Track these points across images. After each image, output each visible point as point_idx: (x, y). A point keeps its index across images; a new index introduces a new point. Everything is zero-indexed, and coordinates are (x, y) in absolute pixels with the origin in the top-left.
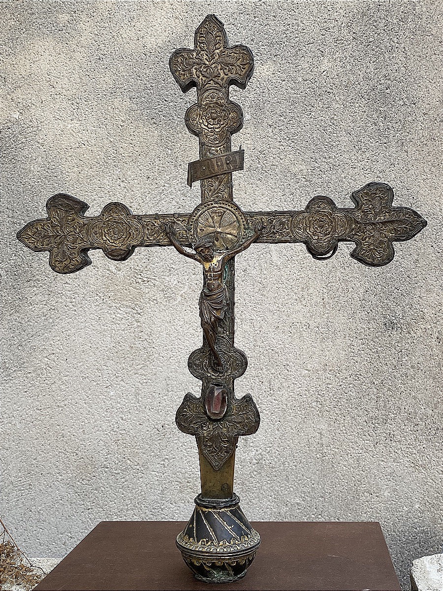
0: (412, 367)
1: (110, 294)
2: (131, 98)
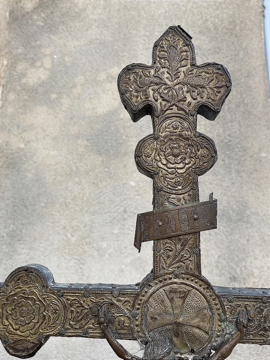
1: (67, 251)
2: (87, 140)
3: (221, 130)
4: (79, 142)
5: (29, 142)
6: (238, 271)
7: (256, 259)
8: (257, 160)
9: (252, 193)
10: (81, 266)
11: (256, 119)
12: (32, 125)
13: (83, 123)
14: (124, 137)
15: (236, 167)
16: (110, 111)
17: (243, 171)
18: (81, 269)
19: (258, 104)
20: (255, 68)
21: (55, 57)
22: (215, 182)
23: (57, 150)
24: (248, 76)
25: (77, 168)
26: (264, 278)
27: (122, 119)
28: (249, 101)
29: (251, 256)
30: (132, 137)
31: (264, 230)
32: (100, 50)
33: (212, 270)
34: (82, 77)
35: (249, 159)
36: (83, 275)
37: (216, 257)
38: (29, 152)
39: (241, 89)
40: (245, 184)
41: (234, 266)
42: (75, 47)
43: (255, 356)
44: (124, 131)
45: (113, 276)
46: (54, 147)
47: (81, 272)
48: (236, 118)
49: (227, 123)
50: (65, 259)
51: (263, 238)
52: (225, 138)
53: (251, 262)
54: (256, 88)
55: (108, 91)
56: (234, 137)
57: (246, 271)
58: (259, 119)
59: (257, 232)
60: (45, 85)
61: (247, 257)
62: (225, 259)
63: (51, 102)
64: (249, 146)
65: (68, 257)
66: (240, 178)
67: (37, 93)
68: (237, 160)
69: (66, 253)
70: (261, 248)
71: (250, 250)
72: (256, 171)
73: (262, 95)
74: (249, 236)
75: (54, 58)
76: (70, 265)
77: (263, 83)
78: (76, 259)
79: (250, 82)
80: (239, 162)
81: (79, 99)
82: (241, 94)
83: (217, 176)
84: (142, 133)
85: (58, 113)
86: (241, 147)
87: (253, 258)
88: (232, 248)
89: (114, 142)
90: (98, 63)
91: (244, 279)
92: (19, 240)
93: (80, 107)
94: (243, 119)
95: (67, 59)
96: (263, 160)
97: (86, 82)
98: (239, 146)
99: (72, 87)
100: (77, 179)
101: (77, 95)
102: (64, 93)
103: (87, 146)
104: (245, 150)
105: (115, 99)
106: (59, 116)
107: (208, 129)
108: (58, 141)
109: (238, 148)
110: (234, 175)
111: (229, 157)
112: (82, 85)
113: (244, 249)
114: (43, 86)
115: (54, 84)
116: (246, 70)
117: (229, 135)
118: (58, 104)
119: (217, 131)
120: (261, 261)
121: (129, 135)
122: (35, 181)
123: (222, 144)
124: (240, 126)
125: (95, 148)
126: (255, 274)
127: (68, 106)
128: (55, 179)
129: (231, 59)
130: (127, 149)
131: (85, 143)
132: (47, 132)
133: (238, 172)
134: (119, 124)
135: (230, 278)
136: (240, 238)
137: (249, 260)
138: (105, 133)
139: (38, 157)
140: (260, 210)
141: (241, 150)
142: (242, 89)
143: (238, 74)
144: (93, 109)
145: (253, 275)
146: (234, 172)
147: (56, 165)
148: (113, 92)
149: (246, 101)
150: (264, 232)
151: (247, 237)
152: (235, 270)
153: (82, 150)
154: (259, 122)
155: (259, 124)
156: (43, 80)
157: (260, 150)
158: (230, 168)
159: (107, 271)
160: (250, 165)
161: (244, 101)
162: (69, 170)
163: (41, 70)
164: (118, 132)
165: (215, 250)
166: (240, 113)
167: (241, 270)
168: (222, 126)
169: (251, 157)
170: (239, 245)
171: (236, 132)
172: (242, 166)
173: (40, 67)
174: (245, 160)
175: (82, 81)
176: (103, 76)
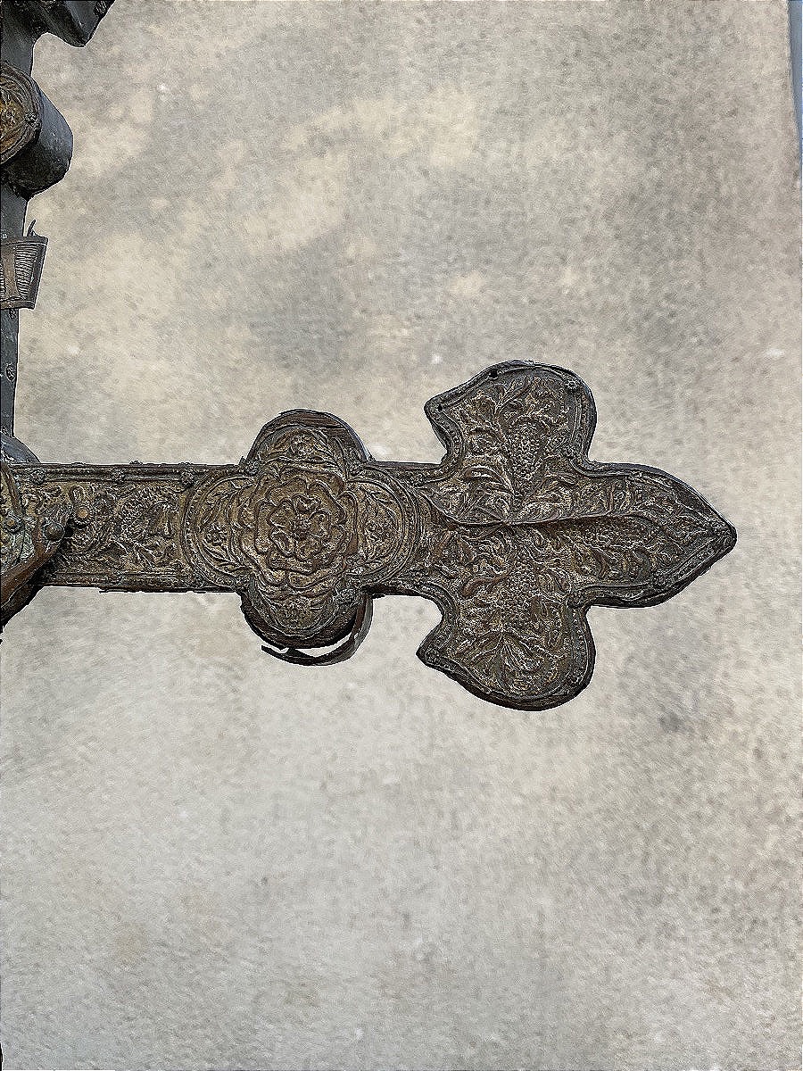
0: (711, 802)
1: (196, 642)
2: (252, 326)
3: (646, 282)
4: (230, 332)
5: (91, 338)
6: (687, 702)
7: (741, 665)
8: (753, 369)
9: (734, 470)
10: (234, 683)
11: (756, 244)
12: (101, 289)
13: (240, 277)
14: (357, 313)
15: (689, 392)
16: (318, 240)
17: (711, 403)
18: (235, 691)
19: (764, 198)
20: (756, 86)
21: (163, 88)
22: (622, 440)
23: (169, 359)
24: (734, 113)
25: (223, 408)
26: (765, 721)
27: (351, 262)
28: (735, 191)
29: (727, 657)
30: (379, 313)
31: (770, 580)
32: (290, 59)
33: (608, 697)
34: (239, 144)
35: (729, 368)
36: (240, 709)
37: (621, 658)
38: (93, 367)
39: (711, 153)
40: (714, 444)
41: (675, 686)
42: (218, 56)
43: (730, 944)
44: (358, 296)
45: (324, 713)
46: (160, 349)
47: (235, 701)
48: (691, 243)
49: (663, 260)
50: (192, 665)
51: (767, 604)
52: (657, 305)
53: (726, 675)
54: (757, 147)
55: (313, 179)
56: (684, 301)
57: (709, 702)
58: (763, 243)
59: (747, 586)
60: (134, 173)
61: (716, 659)
62: (646, 667)
63: (153, 222)
64: (729, 326)
65: (199, 660)
66: (699, 427)
67: (114, 198)
68: (692, 370)
69: (192, 648)
70: (757, 633)
71: (726, 638)
72: (750, 402)
73: (775, 170)
74: (723, 599)
75: (159, 93)
76: (205, 680)
77: (780, 132)
78: (220, 665)
79: (741, 131)
80: (698, 378)
81: (230, 207)
82: (711, 170)
83: (629, 421)
84: (409, 300)
85: (171, 253)
86: (706, 333)
87: (732, 662)
88: (670, 632)
89: (328, 331)
90: (284, 99)
91: (705, 723)
92: (66, 614)
93: (232, 232)
94: (713, 245)
95: (196, 92)
96: (774, 369)
97: (252, 158)
98: (700, 329)
99: (210, 176)
100: (222, 441)
101: (223, 197)
102: (188, 194)
103: (253, 344)
104: (718, 342)
105: (332, 204)
106: (175, 260)
107: (606, 281)
108: (170, 334)
109: (695, 334)
110: (680, 416)
111: (667, 364)
112: (238, 167)
113: (706, 637)
114: (130, 178)
115: (159, 168)
116: (727, 94)
117: (668, 297)
118: (172, 226)
119: (632, 285)
120: (758, 672)
121: (373, 308)
122: (110, 447)
123: (646, 325)
124: (704, 267)
125: (274, 347)
126: (738, 711)
127: (200, 230)
128: (162, 441)
129: (681, 63)
130: (364, 348)
131: (246, 333)
132: (142, 310)
133: (694, 407)
134: (345, 276)
135: (662, 721)
136: (696, 603)
137: (721, 669)
138: (304, 305)
139: (116, 381)
140: (757, 521)
141: (706, 341)
142: (714, 154)
143: (702, 108)
144: (270, 237)
145: (730, 713)
146: (681, 407)
147: (165, 401)
148: (326, 184)
149: (724, 190)
150: (769, 586)
151: (717, 603)
152: (678, 698)
153: (237, 355)
154: (763, 253)
155: (765, 260)
156: (130, 159)
157: (765, 339)
158: (669, 396)
159: (307, 698)
160: (732, 384)
161: (717, 190)
162: (200, 414)
163: (124, 128)
164: (340, 299)
165: (619, 640)
166: (706, 229)
167: (696, 700)
168: (648, 268)
169: (736, 359)
170: (692, 623)
171: (690, 287)
172: (708, 390)
173: (121, 120)
174: (716, 371)
175: (239, 156)
176: (298, 137)
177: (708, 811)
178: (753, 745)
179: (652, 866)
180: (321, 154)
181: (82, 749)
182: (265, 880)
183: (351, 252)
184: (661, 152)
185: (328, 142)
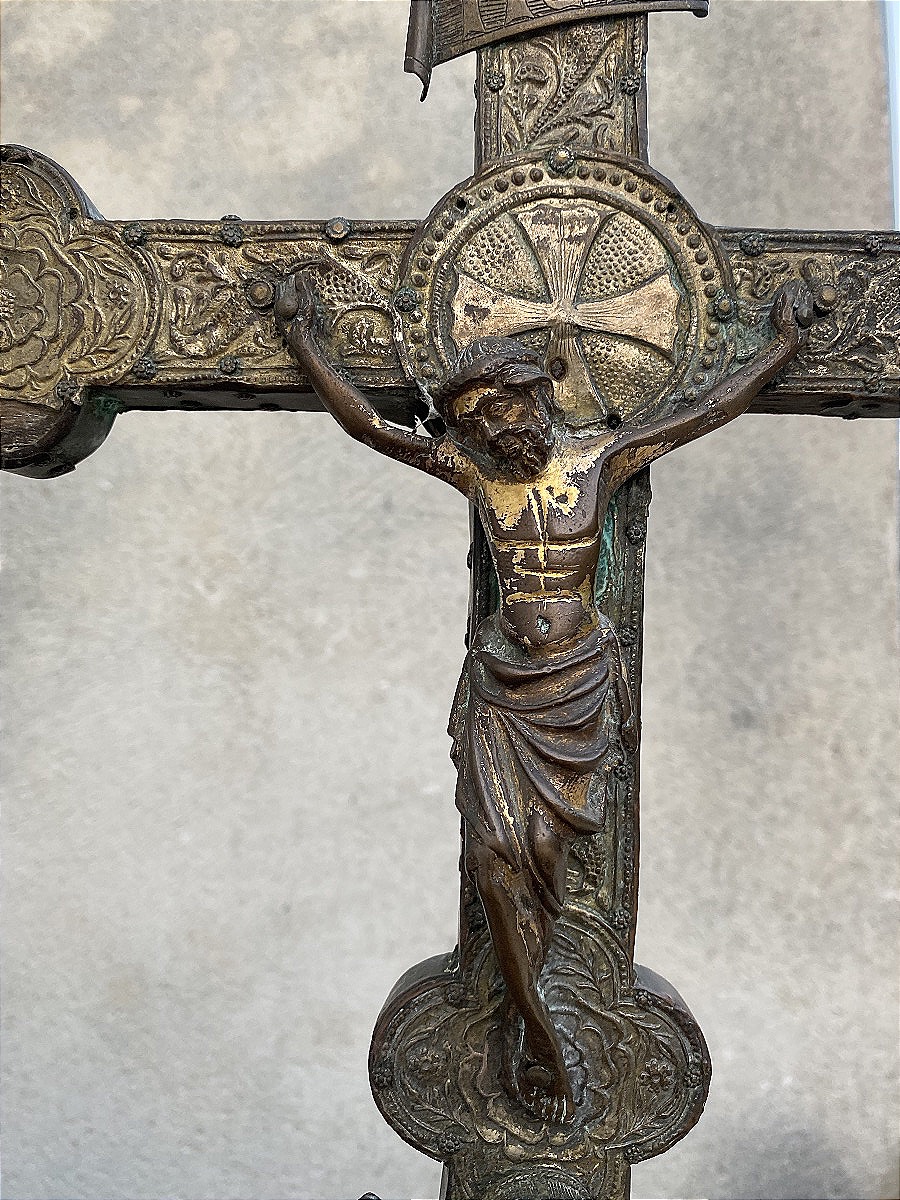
0: (786, 802)
1: (194, 637)
6: (761, 695)
10: (244, 685)
11: (839, 186)
13: (235, 199)
16: (331, 159)
18: (244, 693)
19: (847, 135)
24: (816, 33)
26: (841, 715)
27: (373, 187)
28: (817, 123)
29: (803, 646)
33: (675, 692)
34: (229, 33)
36: (251, 714)
37: (689, 649)
39: (791, 79)
41: (747, 678)
45: (351, 717)
47: (246, 705)
48: (768, 183)
50: (191, 664)
51: (846, 588)
53: (803, 666)
54: (840, 75)
55: (325, 84)
57: (785, 695)
58: (846, 185)
59: (825, 568)
60: (96, 63)
61: (792, 648)
62: (716, 657)
63: (123, 126)
65: (199, 659)
67: (70, 93)
69: (190, 644)
70: (836, 620)
71: (802, 626)
73: (861, 102)
74: (800, 583)
76: (208, 681)
77: (867, 58)
78: (226, 664)
79: (824, 55)
81: (220, 113)
82: (790, 98)
85: (147, 167)
87: (810, 651)
88: (743, 620)
91: (780, 718)
92: (29, 605)
93: (224, 145)
94: (792, 186)
97: (246, 52)
99: (194, 72)
101: (212, 100)
102: (167, 93)
105: (348, 116)
106: (153, 175)
112: (229, 63)
113: (781, 625)
114: (91, 68)
115: (128, 58)
116: (809, 11)
118: (147, 132)
120: (837, 661)
126: (815, 704)
127: (183, 140)
135: (734, 717)
136: (771, 588)
137: (799, 659)
140: (837, 497)
142: (795, 80)
143: (781, 24)
144: (272, 152)
145: (807, 707)
148: (340, 90)
149: (805, 122)
150: (849, 569)
151: (793, 587)
152: (749, 691)
154: (846, 197)
155: (848, 205)
156: (91, 44)
161: (797, 121)
165: (686, 629)
166: (785, 167)
167: (770, 692)
170: (766, 610)
175: (231, 48)
176: (303, 30)
177: (782, 812)
178: (830, 741)
179: (723, 874)
180: (333, 53)
181: (56, 766)
182: (287, 909)
183: (372, 174)
184: (734, 74)
185: (341, 38)
